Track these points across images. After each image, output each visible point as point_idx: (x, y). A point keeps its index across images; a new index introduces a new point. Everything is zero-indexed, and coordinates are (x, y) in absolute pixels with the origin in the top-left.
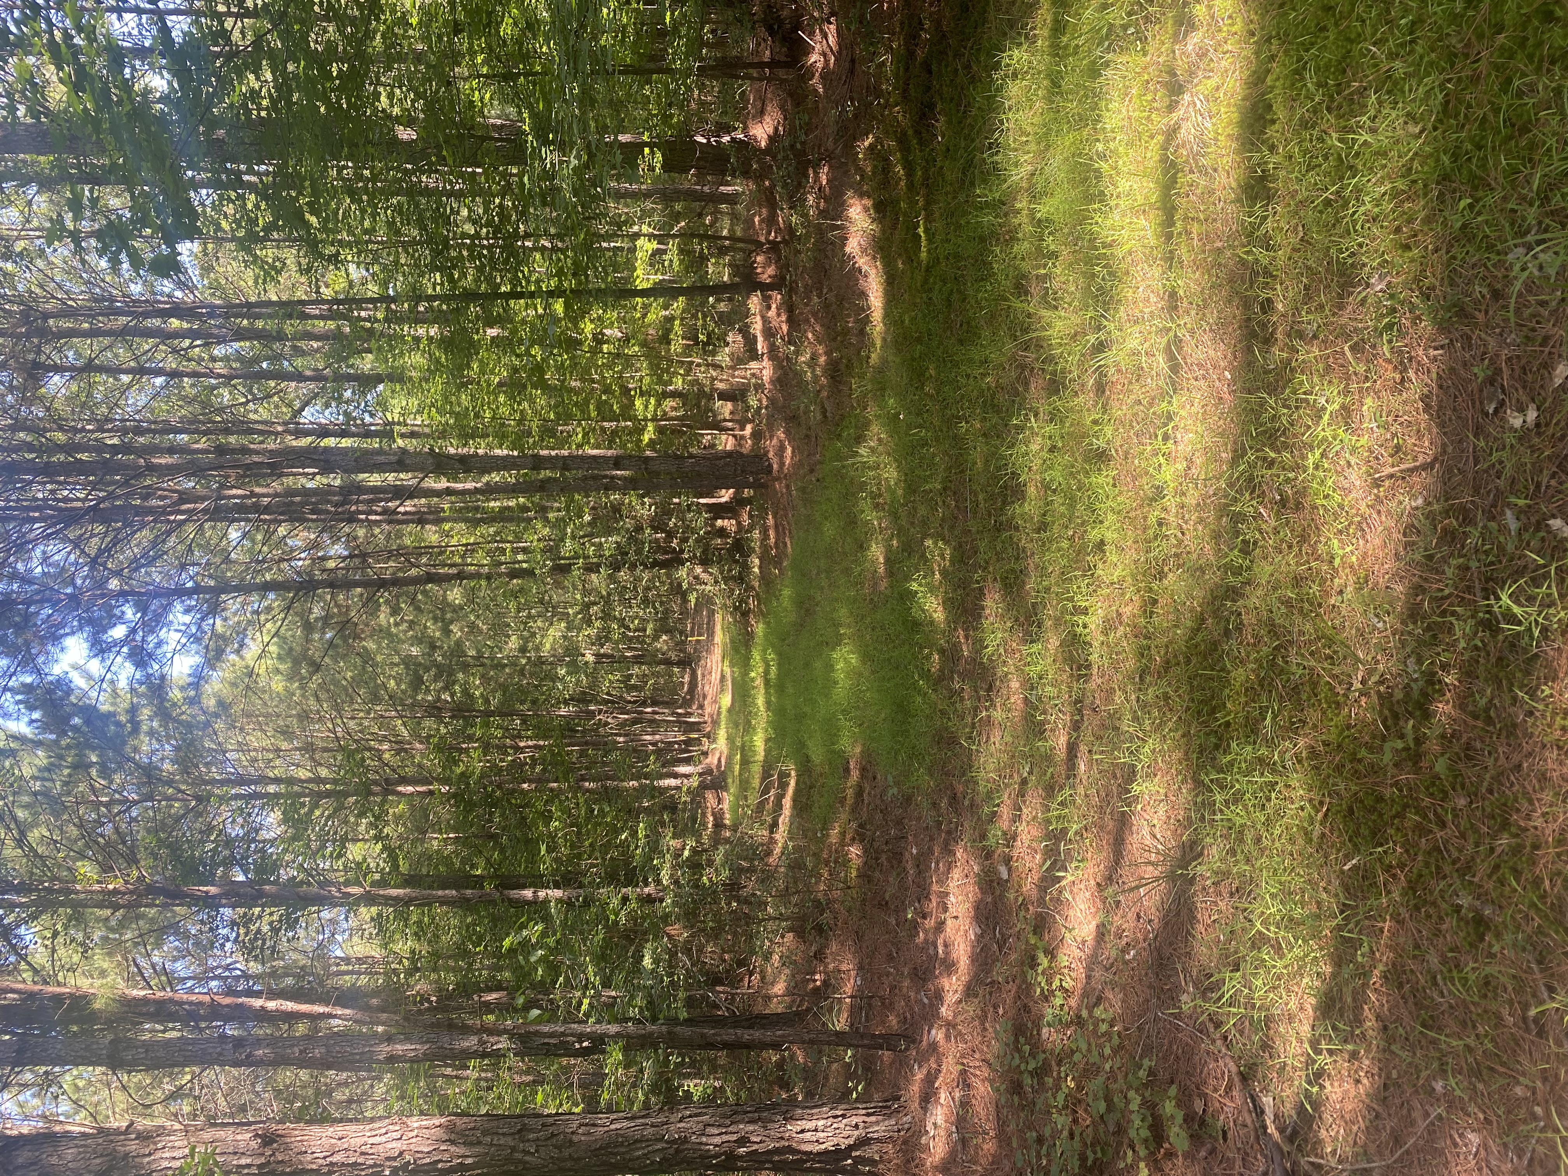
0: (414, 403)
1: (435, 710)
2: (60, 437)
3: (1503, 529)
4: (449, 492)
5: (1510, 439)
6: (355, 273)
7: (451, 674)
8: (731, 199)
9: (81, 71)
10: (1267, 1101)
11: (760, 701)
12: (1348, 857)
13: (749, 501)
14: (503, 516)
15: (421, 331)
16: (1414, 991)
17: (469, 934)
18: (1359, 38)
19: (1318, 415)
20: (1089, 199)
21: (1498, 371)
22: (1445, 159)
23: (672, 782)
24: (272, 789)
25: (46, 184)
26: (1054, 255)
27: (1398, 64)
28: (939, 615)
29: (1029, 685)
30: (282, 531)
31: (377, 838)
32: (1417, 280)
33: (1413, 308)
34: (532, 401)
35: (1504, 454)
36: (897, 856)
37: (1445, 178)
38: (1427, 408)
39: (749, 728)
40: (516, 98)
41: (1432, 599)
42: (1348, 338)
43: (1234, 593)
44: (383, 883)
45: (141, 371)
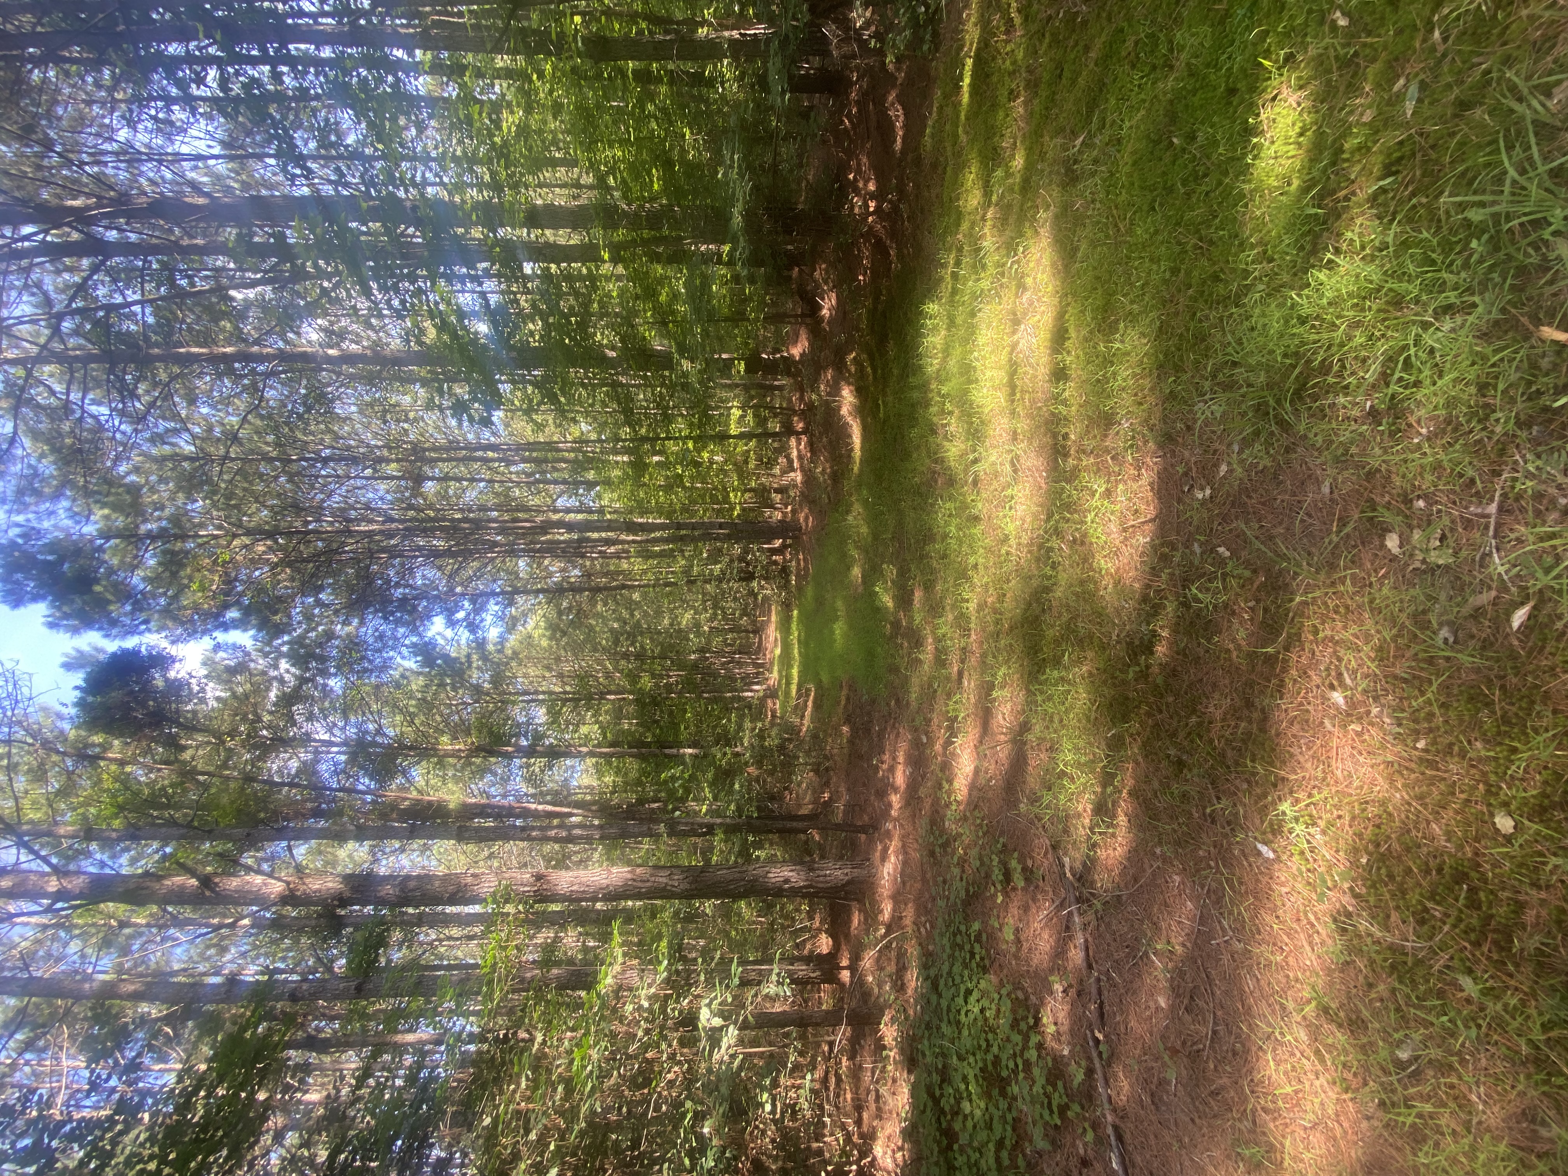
0: (615, 495)
1: (626, 656)
2: (432, 514)
3: (1193, 553)
4: (634, 542)
5: (1196, 505)
6: (584, 427)
7: (635, 637)
8: (780, 388)
9: (443, 321)
10: (1066, 860)
11: (796, 651)
12: (1110, 730)
13: (790, 546)
14: (661, 555)
15: (619, 458)
16: (1144, 801)
17: (644, 773)
18: (1115, 293)
19: (1093, 494)
20: (970, 382)
21: (1190, 469)
22: (1161, 356)
23: (750, 694)
24: (541, 697)
25: (425, 383)
26: (951, 413)
27: (1135, 306)
28: (890, 604)
29: (938, 640)
30: (546, 562)
31: (596, 722)
32: (1146, 421)
33: (1144, 436)
34: (676, 494)
35: (1194, 513)
36: (868, 731)
37: (1160, 367)
38: (1152, 489)
39: (790, 667)
40: (668, 335)
41: (1156, 591)
42: (1109, 453)
43: (1047, 590)
44: (599, 745)
45: (472, 480)
